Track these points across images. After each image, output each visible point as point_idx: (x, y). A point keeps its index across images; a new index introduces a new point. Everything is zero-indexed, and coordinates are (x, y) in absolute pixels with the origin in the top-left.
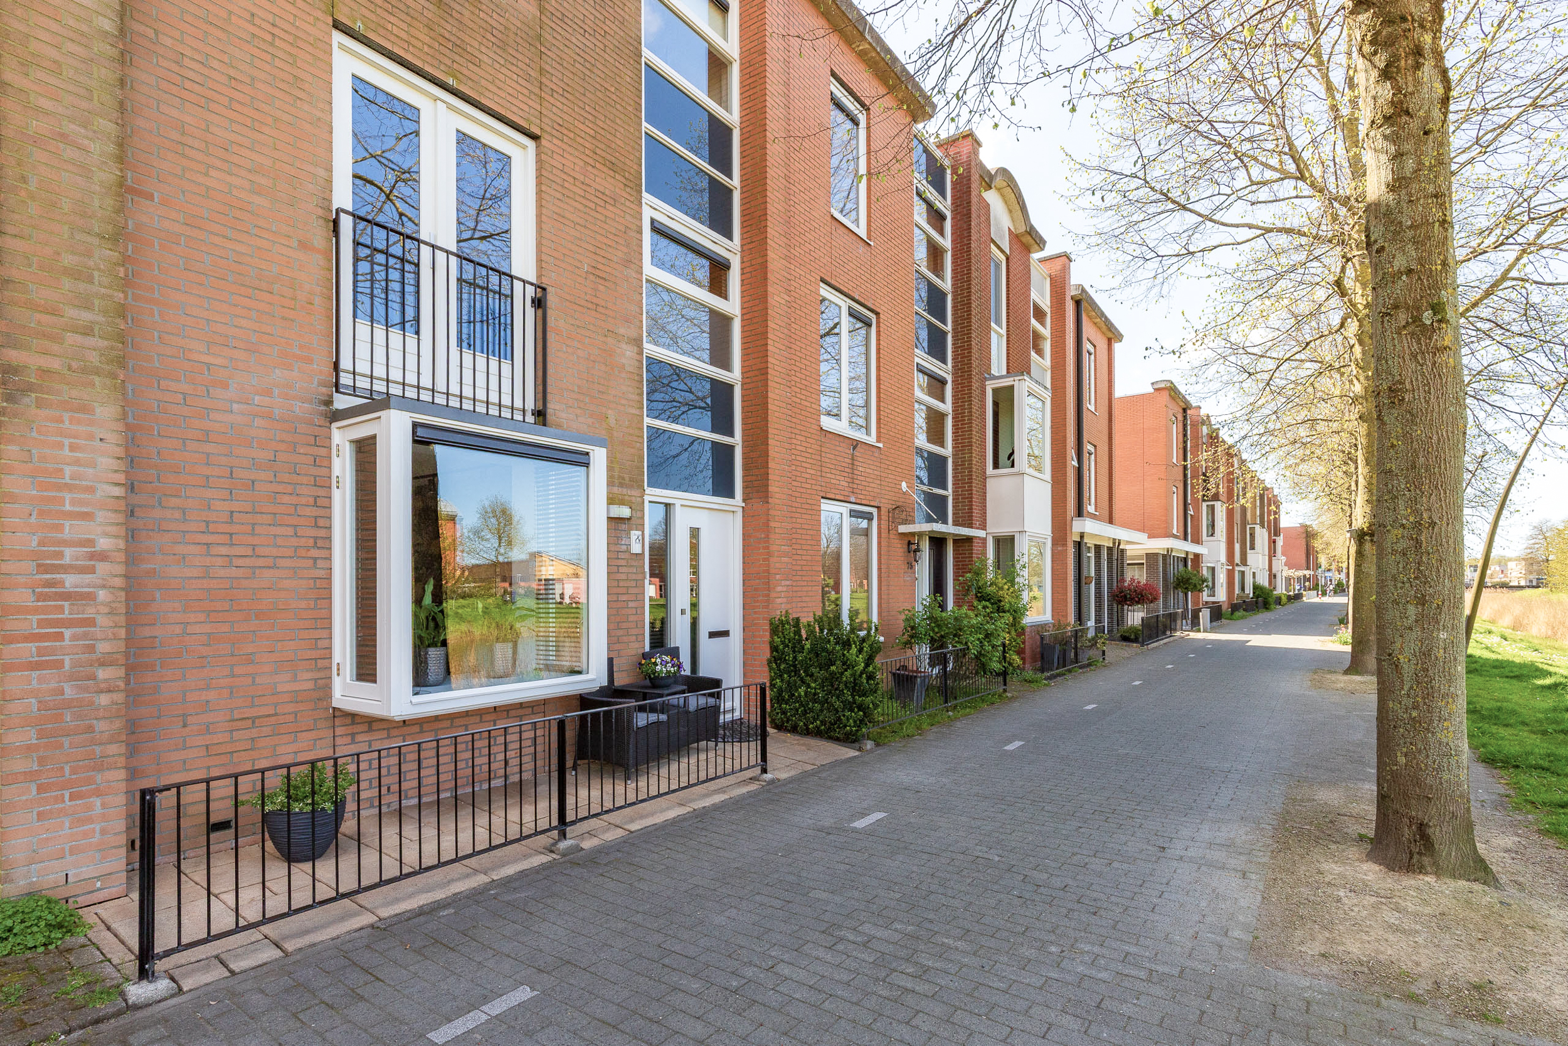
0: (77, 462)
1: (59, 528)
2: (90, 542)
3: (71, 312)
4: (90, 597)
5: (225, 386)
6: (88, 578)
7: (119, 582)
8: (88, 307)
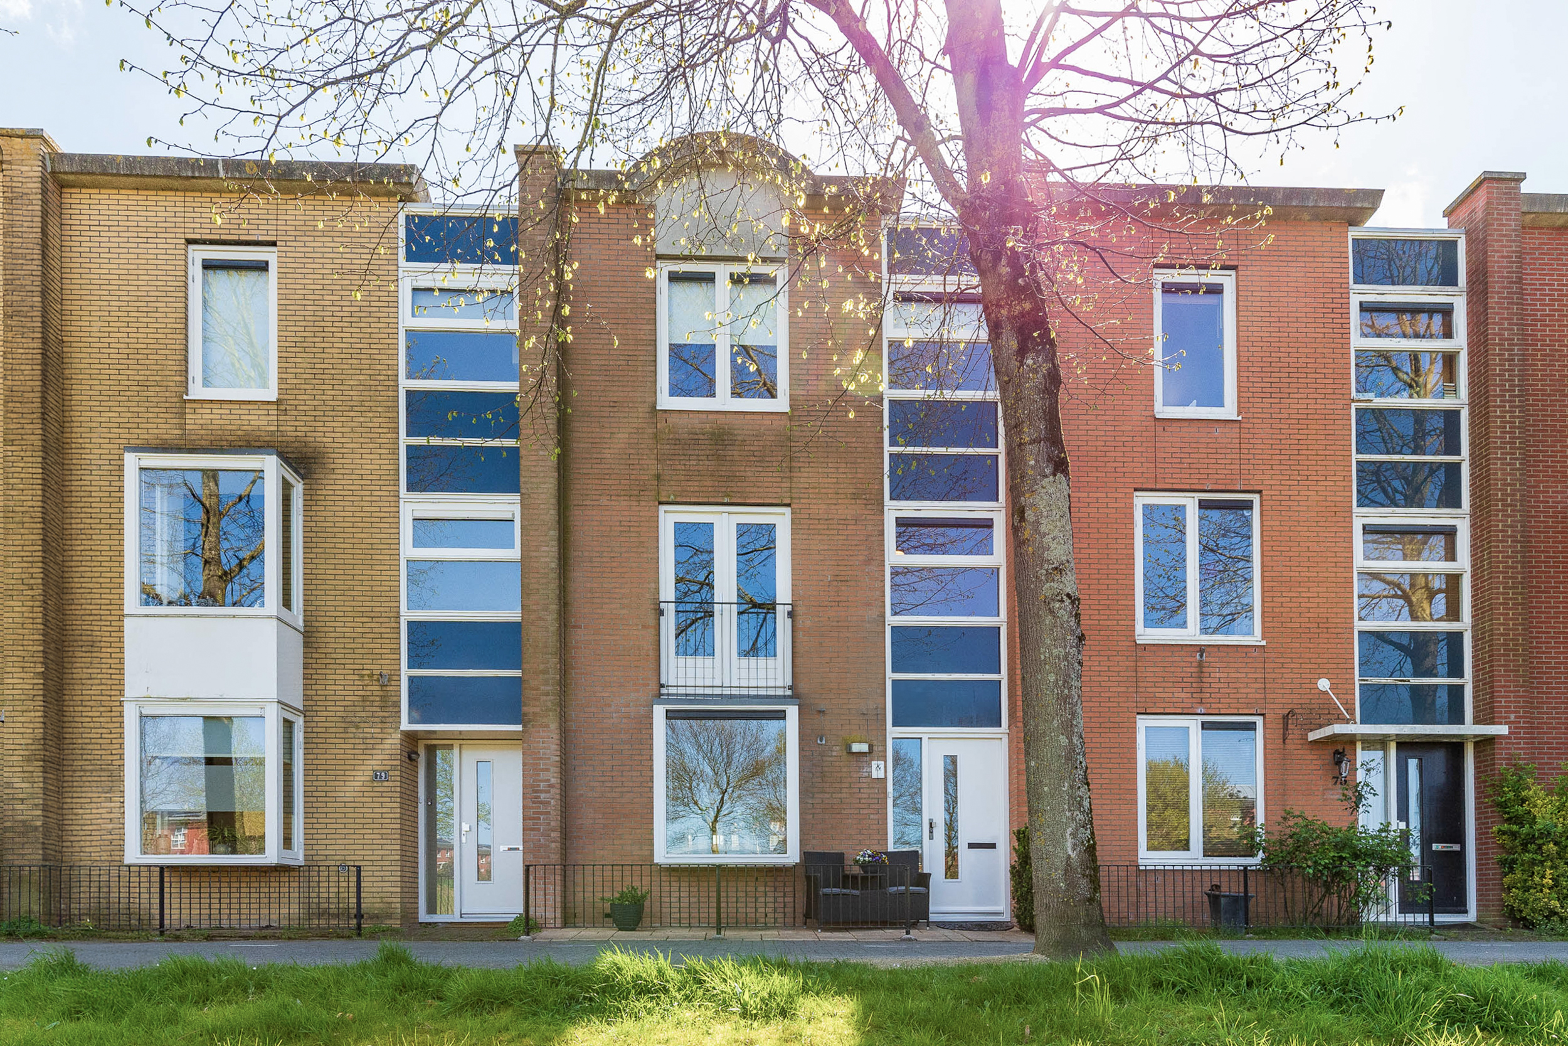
0: (544, 748)
1: (538, 775)
2: (548, 780)
3: (542, 688)
4: (549, 803)
5: (610, 706)
6: (548, 795)
7: (558, 797)
8: (548, 685)
